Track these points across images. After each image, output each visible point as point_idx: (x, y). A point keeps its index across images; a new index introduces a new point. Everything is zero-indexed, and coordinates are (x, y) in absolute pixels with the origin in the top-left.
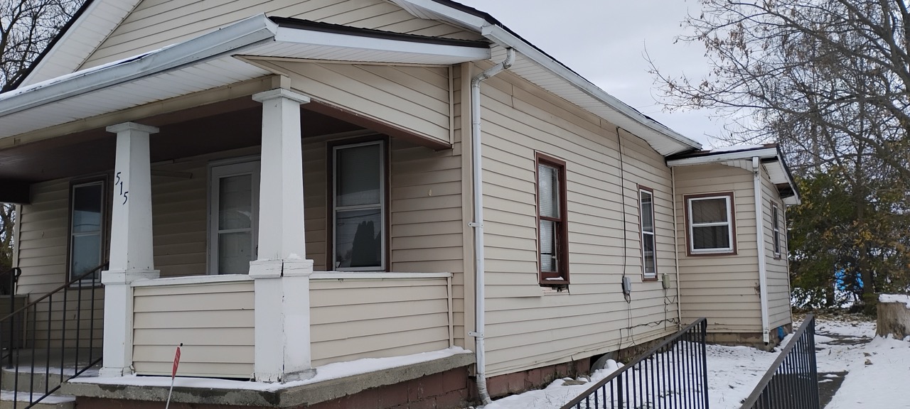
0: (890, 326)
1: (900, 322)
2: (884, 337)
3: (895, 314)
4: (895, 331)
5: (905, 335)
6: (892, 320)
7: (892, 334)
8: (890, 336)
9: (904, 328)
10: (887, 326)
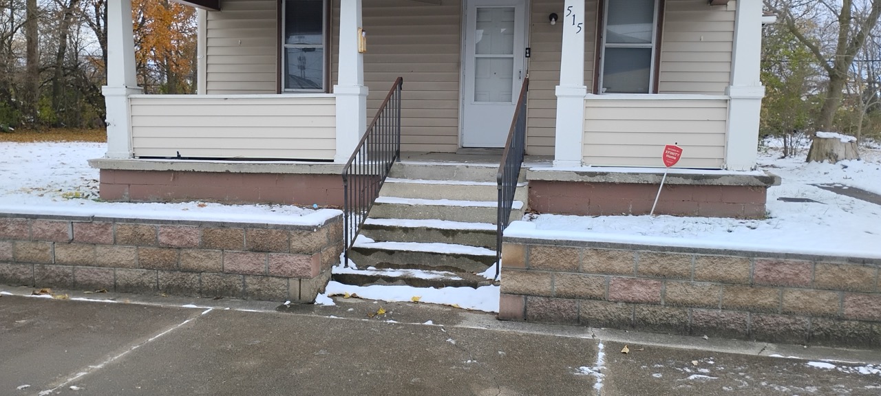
0: (827, 155)
1: (835, 152)
2: (819, 162)
3: (832, 146)
4: (830, 158)
5: (837, 161)
6: (829, 151)
7: (828, 161)
8: (826, 161)
9: (837, 156)
10: (824, 154)
